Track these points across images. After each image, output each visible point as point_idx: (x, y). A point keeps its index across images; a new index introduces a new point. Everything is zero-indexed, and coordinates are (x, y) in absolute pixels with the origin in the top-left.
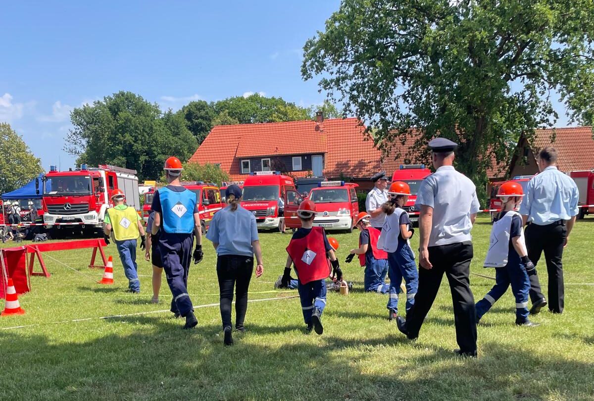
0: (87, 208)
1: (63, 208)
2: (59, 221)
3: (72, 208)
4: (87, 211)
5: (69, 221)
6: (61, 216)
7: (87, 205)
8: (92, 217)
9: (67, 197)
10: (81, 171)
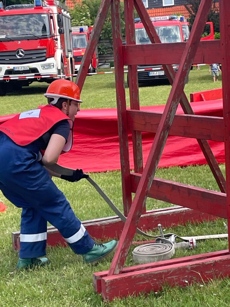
0: (45, 55)
1: (15, 55)
2: (9, 72)
3: (25, 55)
4: (43, 58)
5: (21, 71)
6: (11, 67)
7: (45, 51)
8: (49, 66)
9: (20, 42)
10: (35, 8)
